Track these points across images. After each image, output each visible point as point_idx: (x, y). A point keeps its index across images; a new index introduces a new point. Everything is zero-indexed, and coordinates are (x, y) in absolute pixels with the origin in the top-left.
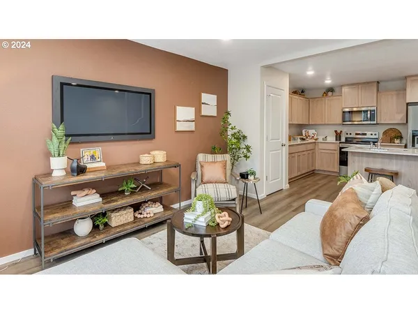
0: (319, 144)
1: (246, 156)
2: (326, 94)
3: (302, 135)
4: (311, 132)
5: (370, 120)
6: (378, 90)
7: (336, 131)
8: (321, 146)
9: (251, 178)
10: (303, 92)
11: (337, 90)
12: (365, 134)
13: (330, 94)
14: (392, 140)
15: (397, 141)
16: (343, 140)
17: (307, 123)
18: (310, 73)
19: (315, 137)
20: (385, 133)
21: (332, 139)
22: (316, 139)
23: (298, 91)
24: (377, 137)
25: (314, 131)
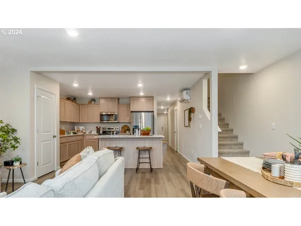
0: (87, 136)
1: (13, 147)
2: (90, 102)
3: (75, 130)
4: (81, 128)
5: (115, 120)
6: (119, 103)
7: (97, 127)
8: (87, 137)
9: (17, 164)
10: (74, 99)
11: (97, 100)
12: (113, 129)
13: (93, 102)
14: (125, 132)
15: (127, 132)
16: (101, 132)
17: (78, 122)
18: (76, 85)
19: (84, 132)
20: (122, 128)
21: (94, 132)
22: (85, 133)
23: (71, 98)
24: (118, 130)
25: (83, 127)
